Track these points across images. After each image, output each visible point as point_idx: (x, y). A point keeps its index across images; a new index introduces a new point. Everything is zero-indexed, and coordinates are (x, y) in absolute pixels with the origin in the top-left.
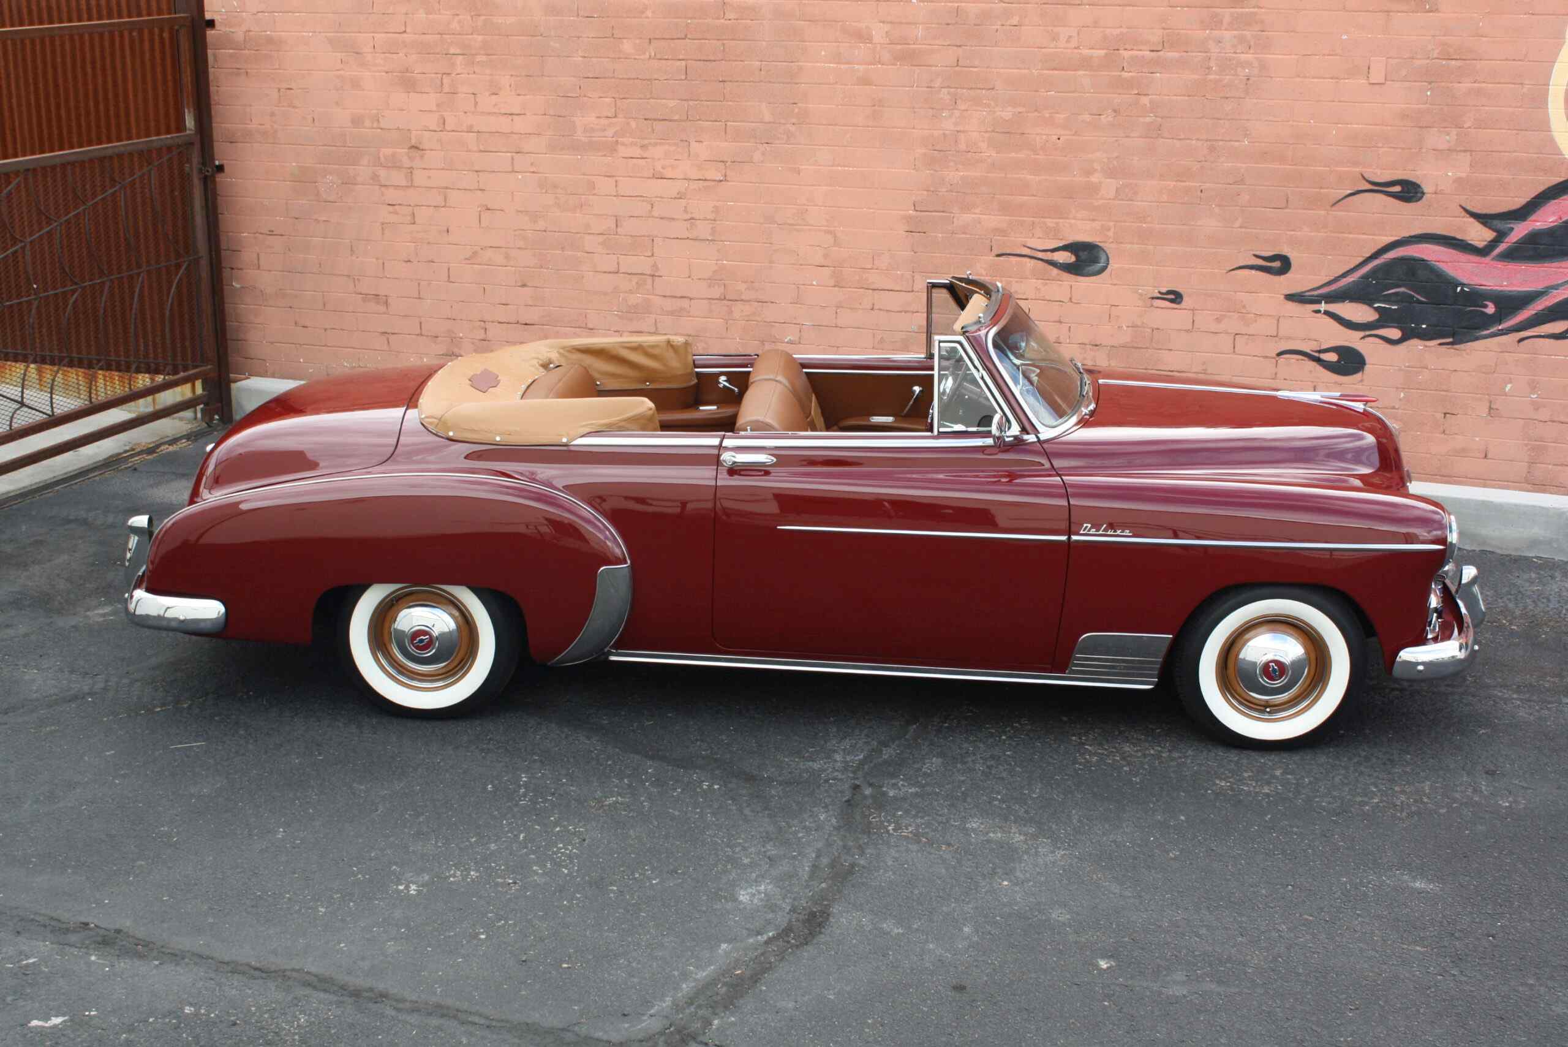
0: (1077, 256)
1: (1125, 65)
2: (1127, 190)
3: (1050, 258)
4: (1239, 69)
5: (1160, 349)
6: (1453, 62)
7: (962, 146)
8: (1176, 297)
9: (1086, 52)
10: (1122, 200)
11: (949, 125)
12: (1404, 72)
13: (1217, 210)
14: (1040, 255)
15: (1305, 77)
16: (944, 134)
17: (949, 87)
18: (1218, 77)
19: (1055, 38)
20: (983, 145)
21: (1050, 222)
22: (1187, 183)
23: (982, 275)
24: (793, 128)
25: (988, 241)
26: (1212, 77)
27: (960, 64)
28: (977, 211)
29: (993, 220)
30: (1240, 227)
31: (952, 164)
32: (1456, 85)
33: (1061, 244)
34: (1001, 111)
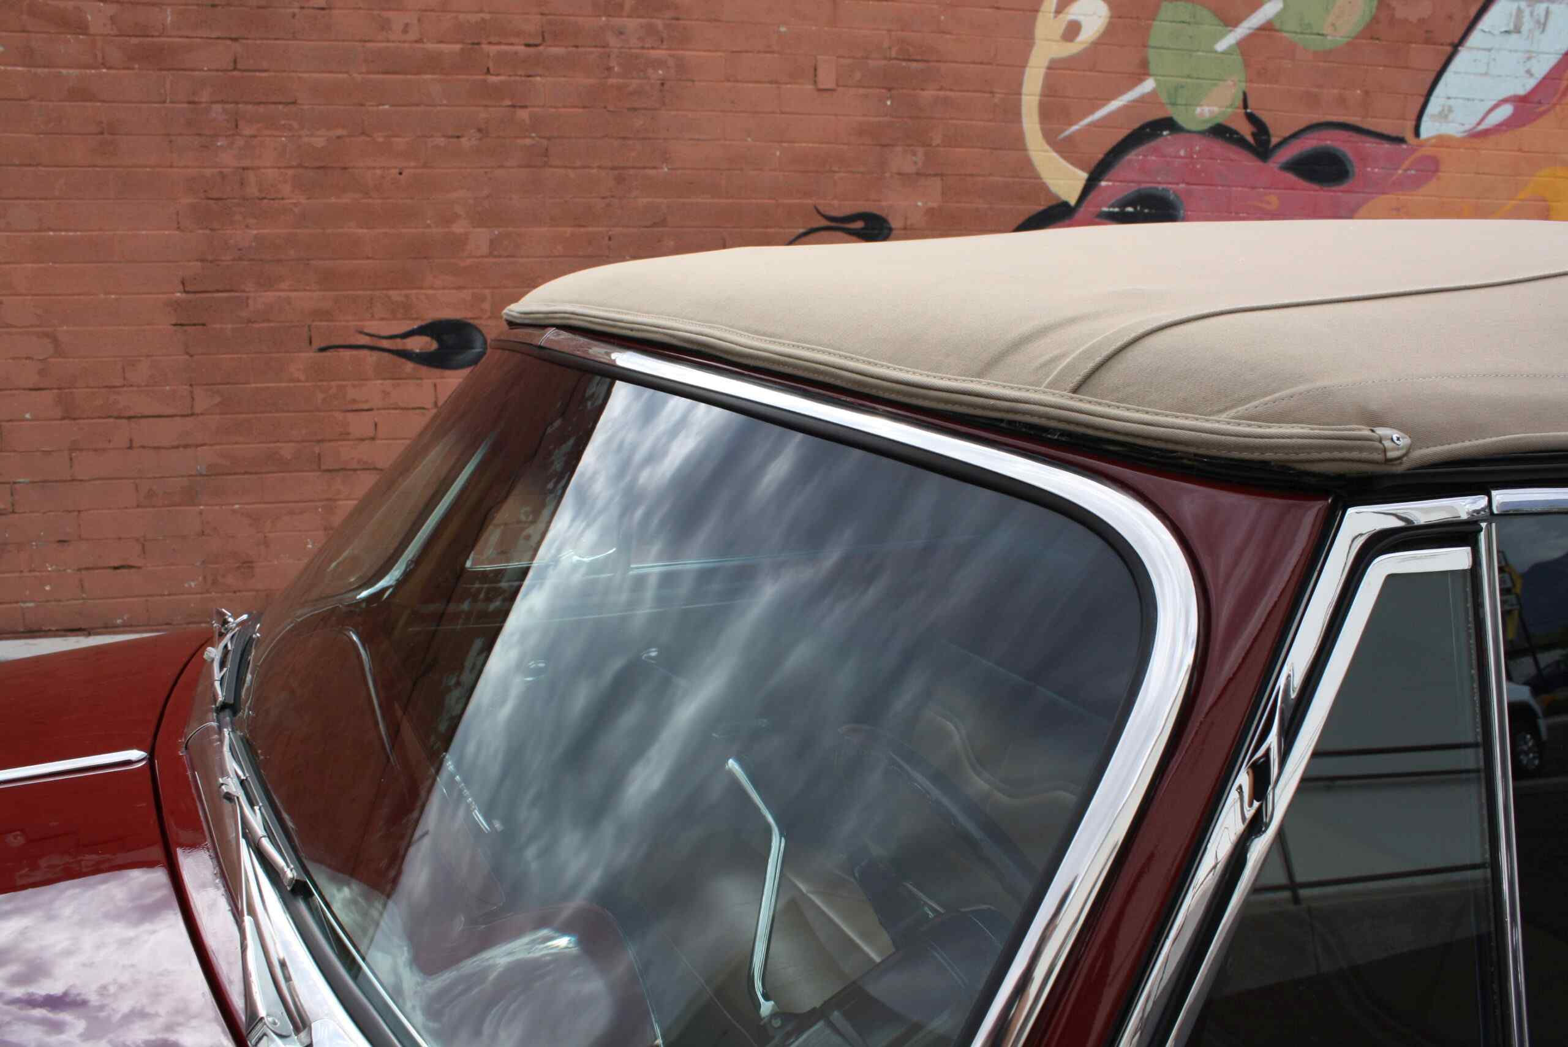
1: (491, 65)
2: (506, 243)
4: (650, 71)
6: (914, 65)
7: (253, 190)
9: (430, 46)
10: (500, 256)
11: (228, 159)
12: (858, 75)
14: (386, 344)
15: (737, 81)
16: (221, 173)
17: (222, 102)
18: (621, 81)
19: (385, 26)
20: (286, 189)
21: (396, 295)
22: (590, 229)
23: (299, 381)
25: (306, 329)
26: (612, 81)
27: (239, 66)
28: (283, 285)
29: (308, 298)
31: (238, 217)
32: (919, 92)
33: (415, 325)
34: (312, 135)
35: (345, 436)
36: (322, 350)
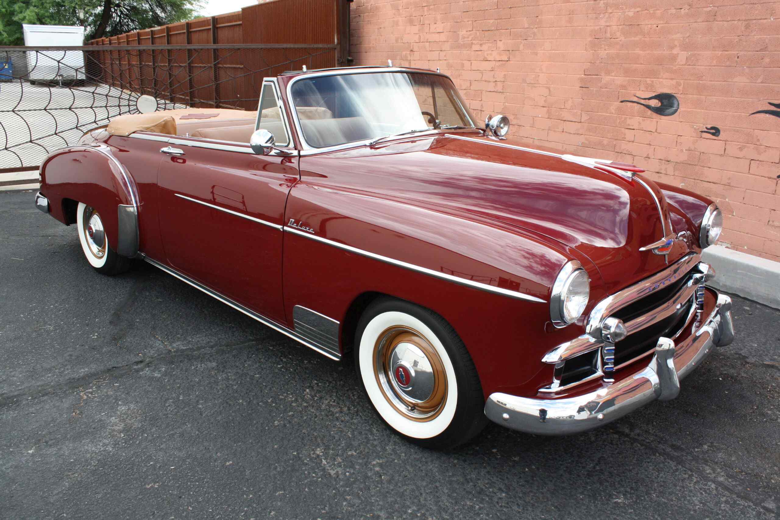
0: (662, 103)
2: (693, 59)
3: (647, 104)
5: (703, 167)
7: (608, 35)
8: (715, 131)
10: (689, 65)
11: (603, 23)
13: (747, 70)
14: (643, 102)
16: (600, 28)
20: (618, 34)
21: (649, 81)
22: (729, 52)
23: (613, 114)
24: (535, 30)
25: (617, 93)
28: (613, 74)
29: (620, 80)
30: (762, 83)
31: (603, 46)
33: (654, 95)
34: (628, 12)
35: (624, 139)
36: (622, 102)
